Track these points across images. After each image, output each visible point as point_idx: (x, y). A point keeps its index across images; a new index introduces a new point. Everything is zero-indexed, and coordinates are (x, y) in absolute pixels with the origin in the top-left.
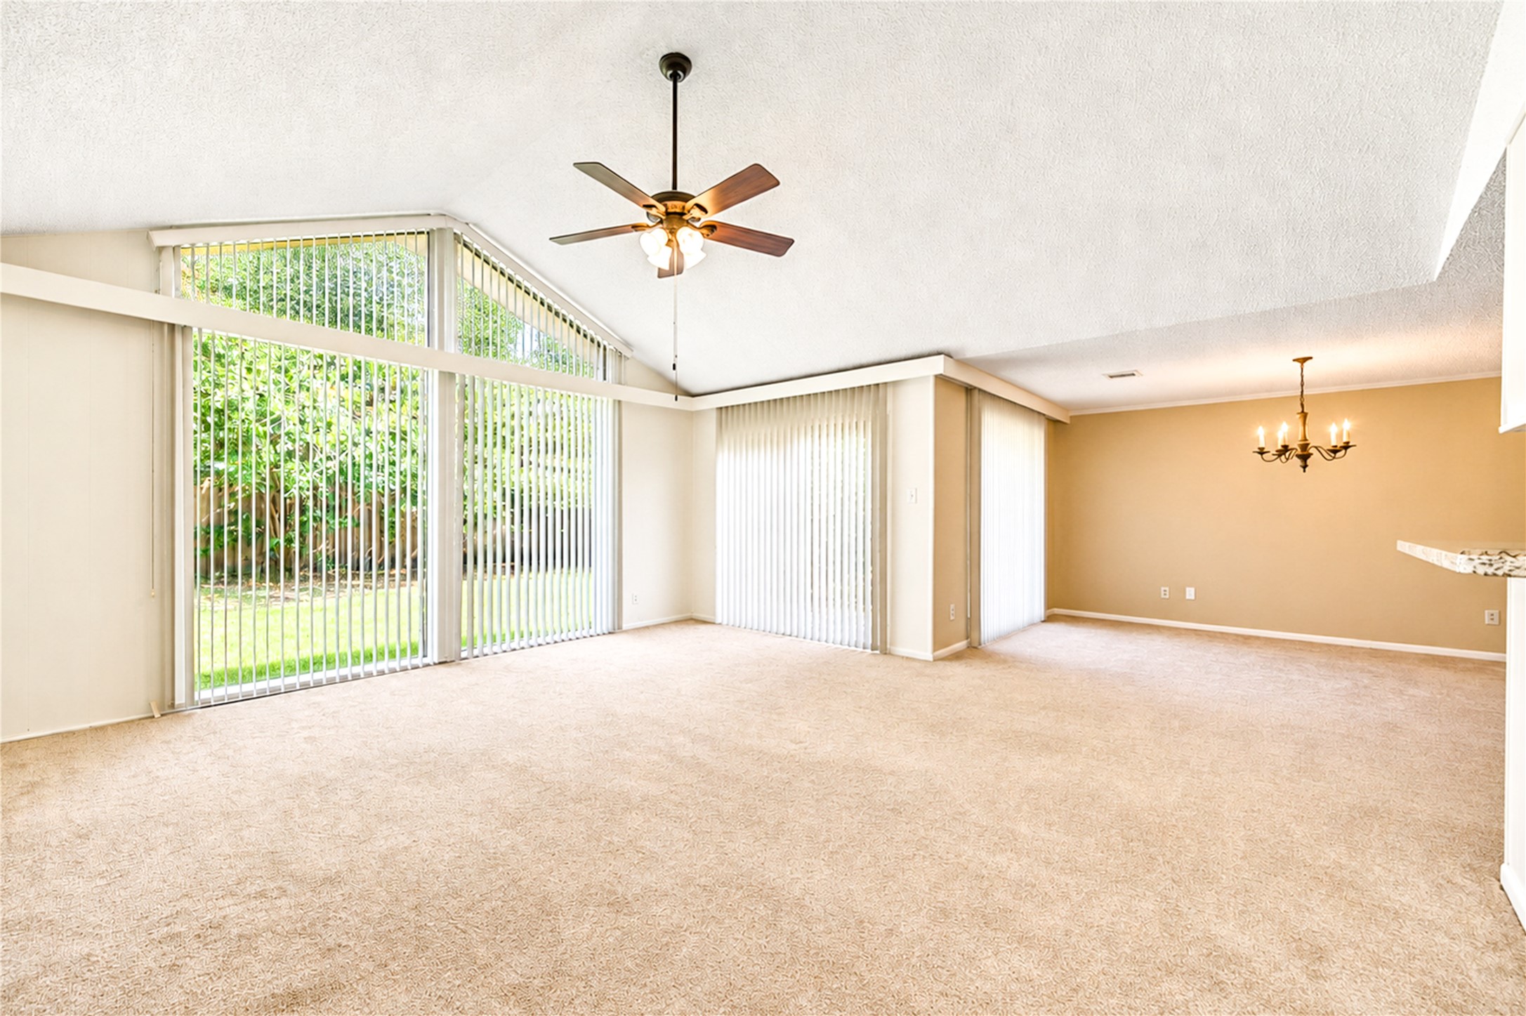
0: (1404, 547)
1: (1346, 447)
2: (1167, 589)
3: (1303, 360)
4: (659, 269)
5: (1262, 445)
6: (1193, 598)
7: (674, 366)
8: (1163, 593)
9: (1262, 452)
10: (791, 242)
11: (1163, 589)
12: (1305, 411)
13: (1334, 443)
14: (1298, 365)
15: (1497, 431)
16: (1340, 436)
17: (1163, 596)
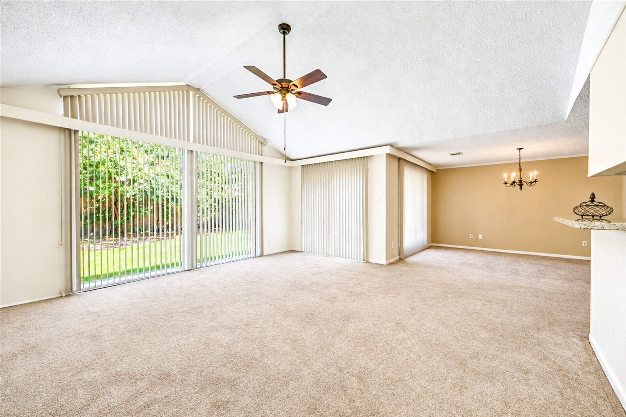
0: (556, 219)
1: (536, 181)
2: (472, 235)
3: (520, 149)
4: (278, 109)
5: (506, 181)
6: (481, 238)
7: (285, 148)
8: (470, 236)
9: (506, 183)
10: (330, 100)
11: (470, 235)
12: (521, 168)
13: (531, 180)
14: (518, 150)
15: (587, 176)
16: (533, 177)
17: (470, 237)
